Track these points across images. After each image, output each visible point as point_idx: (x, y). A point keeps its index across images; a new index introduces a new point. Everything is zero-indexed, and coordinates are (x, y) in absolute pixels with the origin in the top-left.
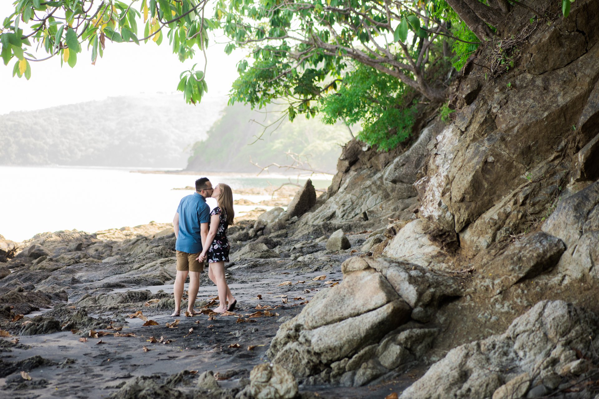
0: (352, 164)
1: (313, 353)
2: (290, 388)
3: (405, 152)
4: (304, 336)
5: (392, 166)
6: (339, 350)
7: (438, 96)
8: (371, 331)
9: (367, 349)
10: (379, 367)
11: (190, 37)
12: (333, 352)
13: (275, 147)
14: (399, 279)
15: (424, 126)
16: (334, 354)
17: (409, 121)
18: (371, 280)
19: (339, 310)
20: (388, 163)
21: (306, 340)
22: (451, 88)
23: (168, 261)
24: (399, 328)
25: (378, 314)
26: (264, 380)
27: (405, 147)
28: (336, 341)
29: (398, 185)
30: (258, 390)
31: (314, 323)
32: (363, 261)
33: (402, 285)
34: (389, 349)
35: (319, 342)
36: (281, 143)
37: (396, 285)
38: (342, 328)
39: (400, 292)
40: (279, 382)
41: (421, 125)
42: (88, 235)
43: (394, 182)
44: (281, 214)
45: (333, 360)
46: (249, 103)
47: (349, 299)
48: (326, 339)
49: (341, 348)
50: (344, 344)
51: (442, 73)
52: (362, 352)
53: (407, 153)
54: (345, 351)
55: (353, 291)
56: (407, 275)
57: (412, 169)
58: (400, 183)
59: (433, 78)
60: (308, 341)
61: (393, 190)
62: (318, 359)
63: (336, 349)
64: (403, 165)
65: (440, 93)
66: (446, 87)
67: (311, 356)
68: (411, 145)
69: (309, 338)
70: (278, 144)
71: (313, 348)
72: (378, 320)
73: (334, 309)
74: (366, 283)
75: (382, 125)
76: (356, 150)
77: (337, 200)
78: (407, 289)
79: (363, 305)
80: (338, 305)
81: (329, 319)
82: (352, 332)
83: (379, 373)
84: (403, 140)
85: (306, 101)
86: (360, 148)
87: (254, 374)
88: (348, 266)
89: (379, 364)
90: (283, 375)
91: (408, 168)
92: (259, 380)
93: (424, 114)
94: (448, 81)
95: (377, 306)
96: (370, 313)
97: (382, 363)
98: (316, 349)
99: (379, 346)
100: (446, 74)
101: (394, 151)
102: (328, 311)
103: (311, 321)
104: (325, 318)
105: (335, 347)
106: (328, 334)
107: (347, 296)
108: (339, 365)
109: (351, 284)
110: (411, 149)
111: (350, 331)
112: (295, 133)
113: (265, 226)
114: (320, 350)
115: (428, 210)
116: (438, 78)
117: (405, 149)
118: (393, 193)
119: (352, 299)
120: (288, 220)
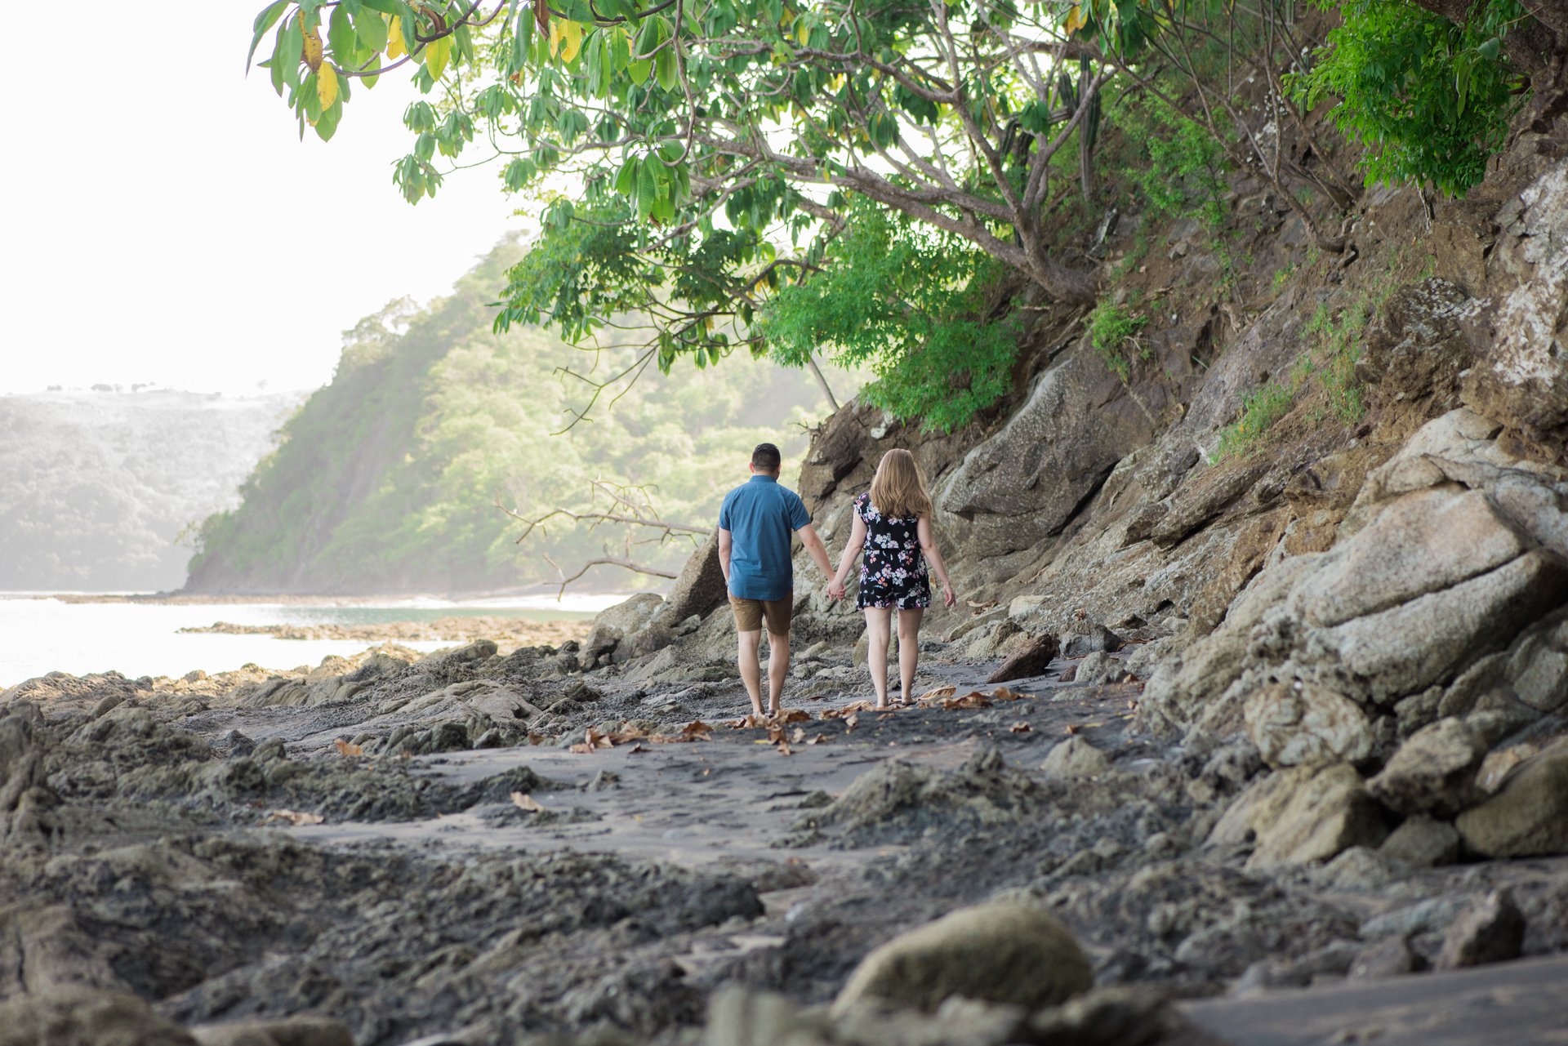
0: (841, 474)
1: (1350, 676)
2: (1357, 736)
3: (990, 435)
4: (1319, 641)
5: (958, 474)
6: (1414, 668)
7: (1077, 287)
8: (1492, 620)
9: (1485, 661)
10: (1518, 707)
11: (643, 52)
12: (1400, 672)
13: (424, 526)
14: (1533, 501)
15: (1039, 368)
16: (1403, 678)
17: (1003, 352)
18: (1462, 506)
19: (1394, 578)
20: (946, 466)
21: (1327, 650)
22: (1109, 267)
23: (473, 688)
24: (1550, 616)
25: (1505, 580)
26: (1289, 719)
27: (989, 424)
28: (1407, 645)
29: (980, 522)
30: (1278, 744)
31: (1332, 613)
32: (1431, 467)
33: (1541, 515)
34: (1537, 664)
35: (1363, 651)
36: (443, 512)
37: (1526, 517)
38: (1416, 615)
39: (1539, 533)
40: (1326, 722)
41: (1032, 363)
42: (129, 682)
43: (968, 513)
44: (657, 609)
45: (1402, 693)
46: (558, 326)
47: (1413, 553)
48: (1381, 642)
49: (1420, 663)
50: (1429, 653)
51: (1081, 227)
52: (1474, 670)
53: (999, 437)
54: (1430, 671)
55: (1421, 535)
56: (1550, 493)
57: (1016, 478)
58: (985, 516)
59: (1055, 243)
60: (1332, 653)
61: (963, 536)
62: (1364, 691)
63: (1409, 664)
64: (991, 468)
65: (1081, 280)
66: (1095, 265)
67: (1347, 684)
68: (1007, 417)
69: (1334, 644)
70: (432, 518)
71: (1350, 666)
72: (1507, 593)
73: (1380, 577)
74: (1450, 513)
75: (932, 364)
76: (851, 436)
77: (808, 568)
78: (1557, 524)
79: (1459, 563)
80: (1389, 568)
81: (1370, 600)
82: (1444, 623)
83: (1521, 718)
84: (988, 403)
85: (703, 318)
86: (863, 433)
87: (1258, 709)
88: (1390, 482)
89: (1516, 698)
90: (1332, 706)
91: (1007, 474)
92: (1275, 719)
93: (1037, 335)
94: (1100, 249)
95: (1494, 561)
96: (1481, 580)
97: (1522, 697)
98: (1360, 666)
99: (1511, 655)
100: (1093, 230)
101: (959, 437)
102: (1367, 581)
103: (1324, 609)
104: (1361, 598)
105: (1407, 659)
106: (1380, 632)
107: (1407, 546)
108: (1419, 703)
109: (1413, 518)
110: (1009, 427)
111: (1438, 621)
112: (479, 487)
113: (617, 641)
114: (1369, 668)
115: (1518, 369)
116: (1069, 243)
117: (990, 429)
118: (964, 544)
119: (1420, 552)
120: (676, 625)
